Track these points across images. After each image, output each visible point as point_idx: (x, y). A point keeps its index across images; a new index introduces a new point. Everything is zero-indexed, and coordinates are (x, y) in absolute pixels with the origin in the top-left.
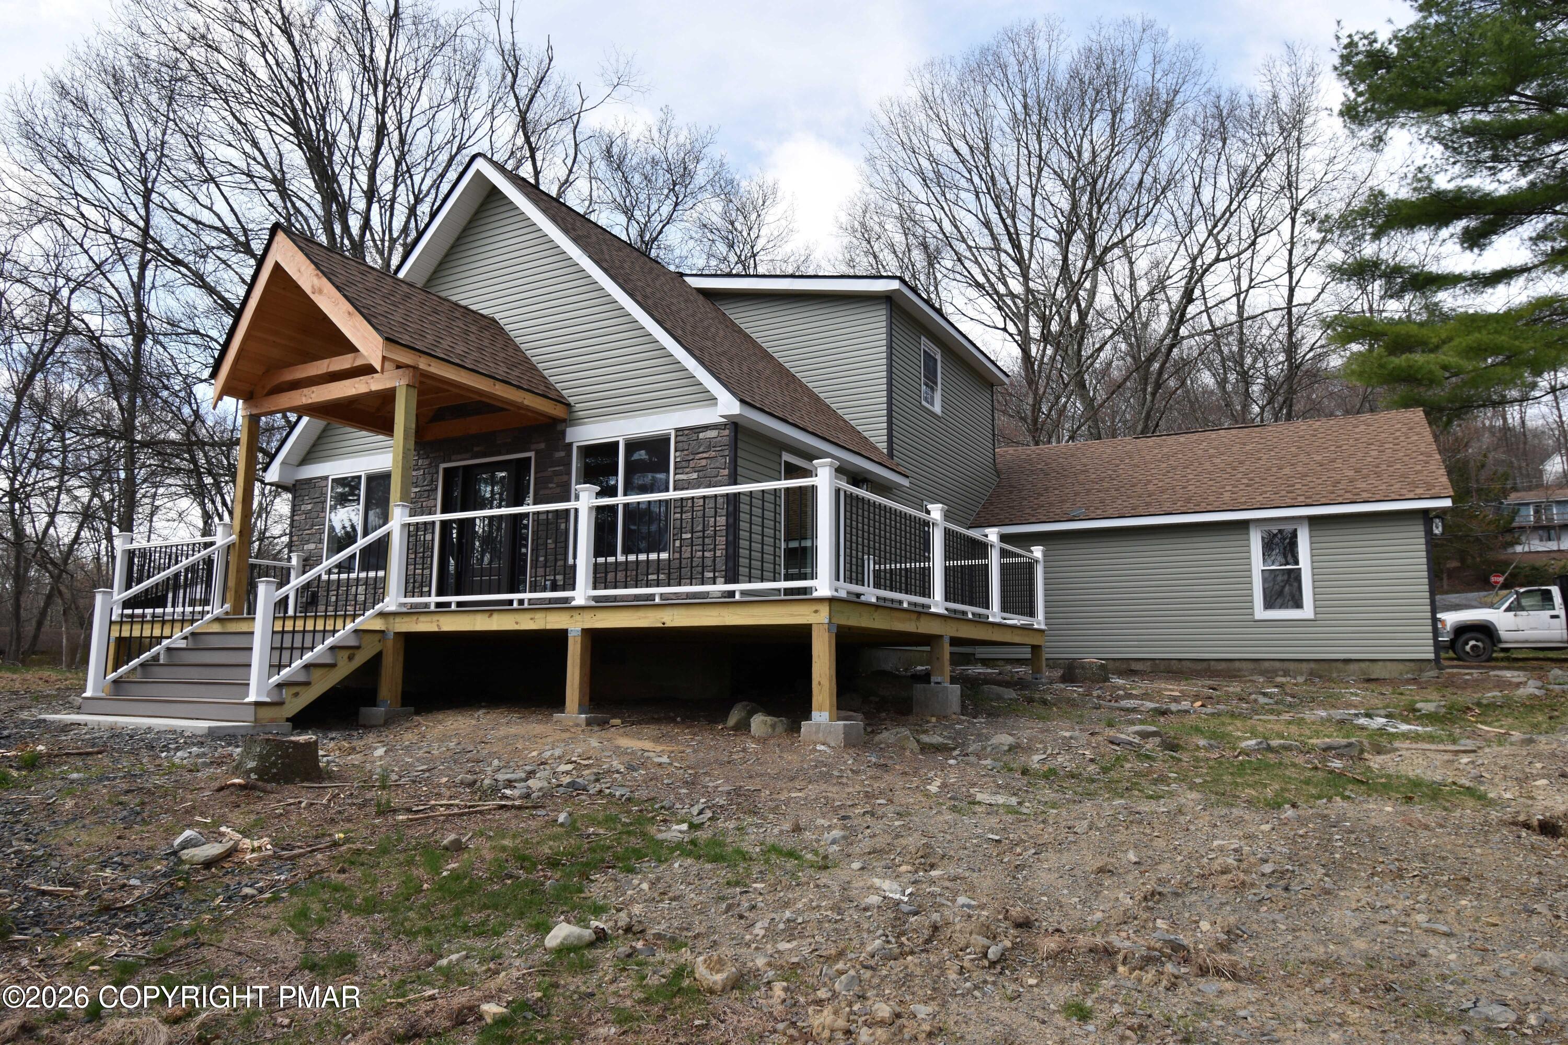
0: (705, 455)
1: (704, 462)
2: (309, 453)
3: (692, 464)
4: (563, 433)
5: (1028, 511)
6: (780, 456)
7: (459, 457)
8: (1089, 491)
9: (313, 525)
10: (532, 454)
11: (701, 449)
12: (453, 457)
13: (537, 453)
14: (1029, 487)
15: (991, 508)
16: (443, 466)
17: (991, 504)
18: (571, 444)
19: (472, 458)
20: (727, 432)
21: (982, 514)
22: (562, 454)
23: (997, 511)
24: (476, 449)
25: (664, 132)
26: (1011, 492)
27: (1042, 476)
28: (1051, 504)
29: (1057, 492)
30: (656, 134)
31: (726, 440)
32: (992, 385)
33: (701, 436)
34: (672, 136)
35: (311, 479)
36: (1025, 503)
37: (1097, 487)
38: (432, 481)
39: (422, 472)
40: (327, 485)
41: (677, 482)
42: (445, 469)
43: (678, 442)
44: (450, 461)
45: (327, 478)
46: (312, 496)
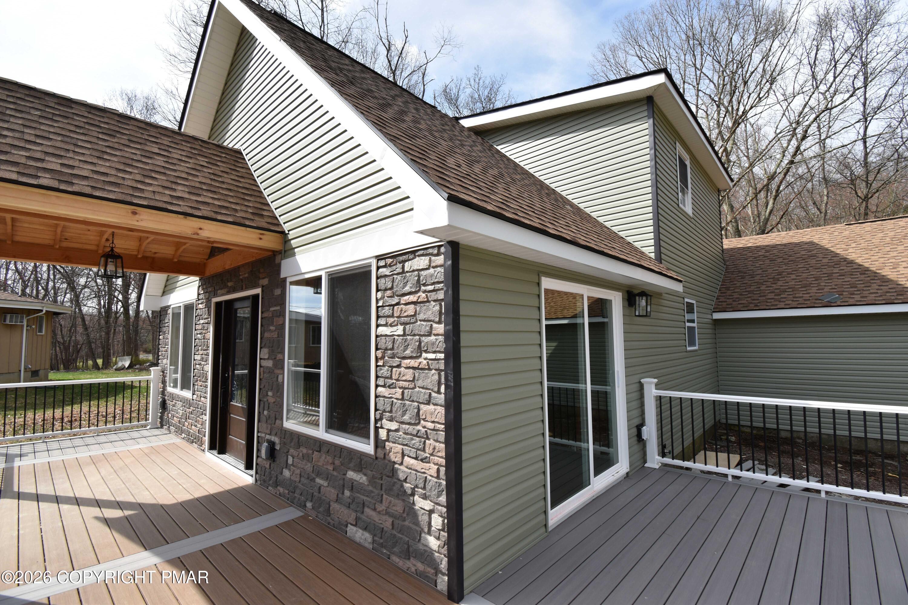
0: (413, 298)
3: (396, 311)
5: (771, 296)
6: (539, 284)
8: (830, 275)
11: (407, 289)
13: (263, 289)
14: (760, 272)
15: (729, 292)
17: (728, 289)
20: (440, 260)
21: (722, 299)
23: (736, 296)
25: (477, 80)
26: (743, 278)
27: (767, 262)
28: (794, 289)
29: (793, 277)
30: (472, 82)
31: (439, 274)
32: (719, 191)
33: (407, 265)
34: (481, 82)
36: (763, 287)
37: (836, 270)
38: (209, 315)
39: (205, 305)
40: (170, 313)
41: (377, 338)
42: (216, 303)
43: (378, 278)
44: (217, 296)
45: (170, 307)
46: (165, 321)
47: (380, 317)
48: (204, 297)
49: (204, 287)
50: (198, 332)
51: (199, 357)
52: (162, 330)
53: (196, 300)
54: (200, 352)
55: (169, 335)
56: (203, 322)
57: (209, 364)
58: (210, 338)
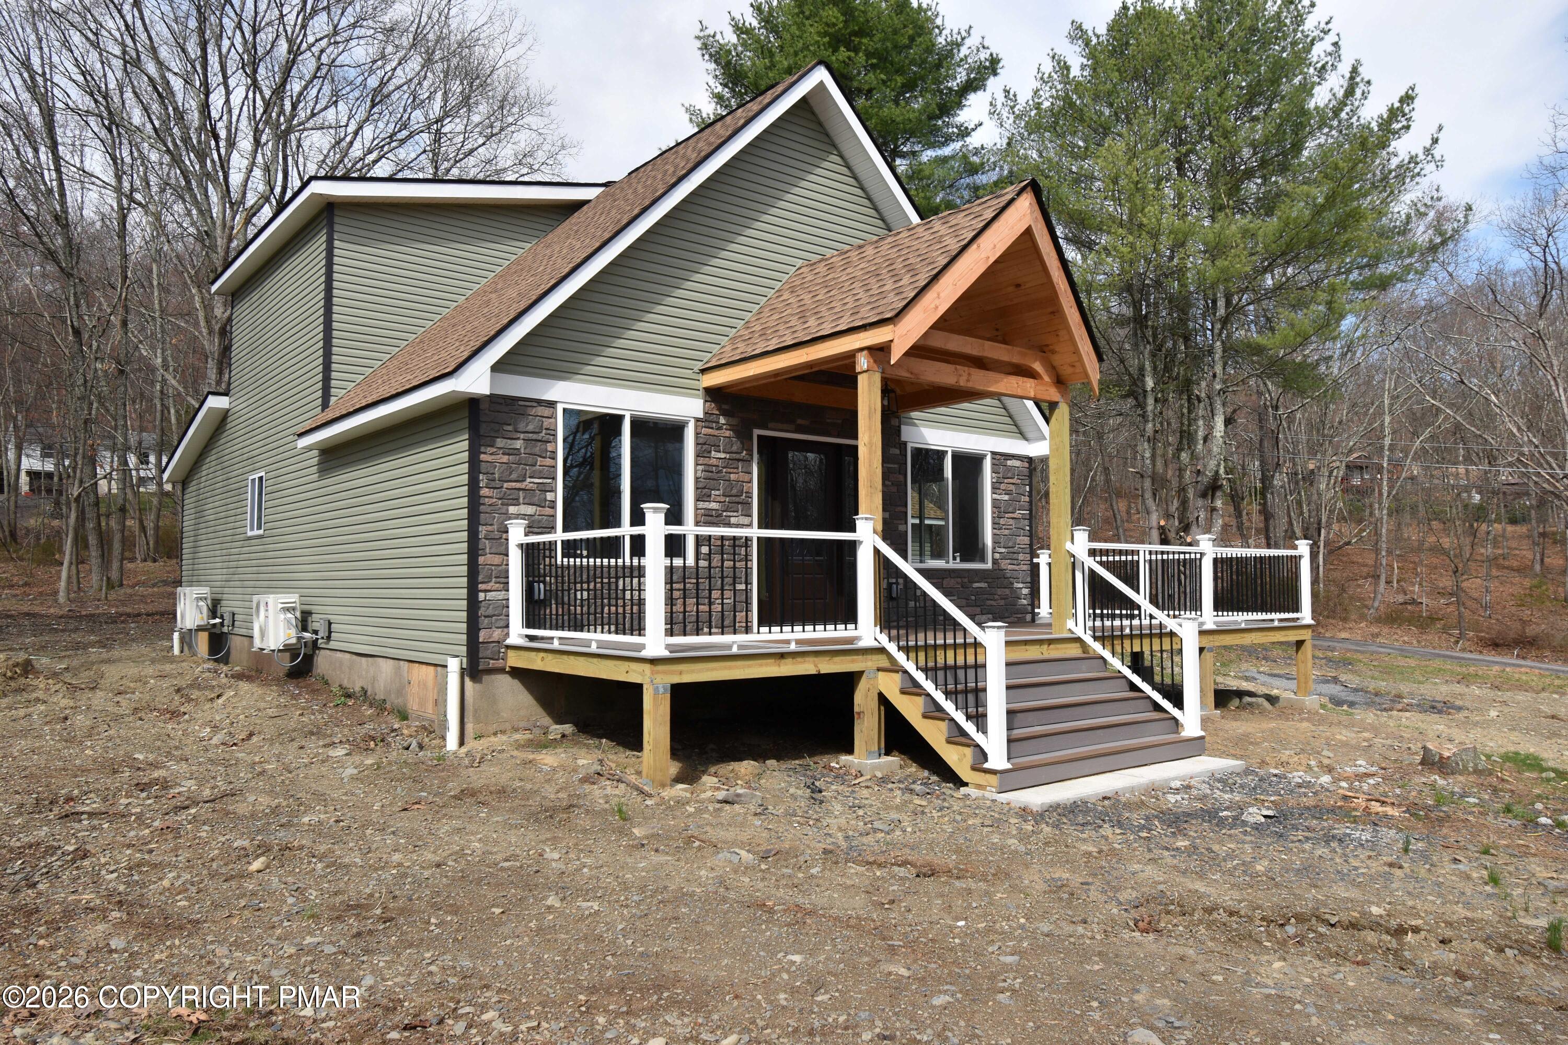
1: (1011, 487)
12: (770, 425)
16: (757, 432)
18: (905, 444)
22: (897, 452)
24: (799, 421)
33: (1009, 463)
35: (517, 400)
38: (743, 449)
39: (728, 433)
40: (553, 416)
41: (994, 500)
42: (759, 437)
43: (993, 464)
44: (767, 428)
45: (552, 404)
46: (521, 426)
47: (995, 489)
48: (722, 420)
49: (725, 407)
50: (708, 469)
51: (714, 505)
52: (500, 442)
53: (698, 420)
54: (719, 499)
55: (554, 458)
56: (722, 455)
57: (750, 516)
58: (750, 481)
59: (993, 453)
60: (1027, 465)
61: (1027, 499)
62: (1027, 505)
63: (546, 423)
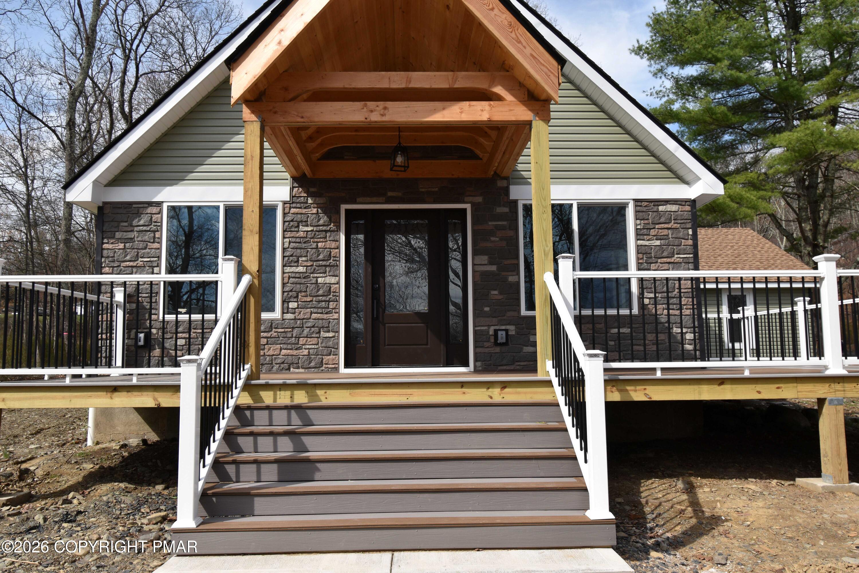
0: (665, 226)
1: (665, 232)
2: (124, 172)
3: (653, 232)
4: (506, 191)
7: (368, 199)
9: (137, 257)
10: (468, 206)
11: (662, 220)
12: (358, 200)
13: (473, 205)
16: (344, 207)
18: (515, 202)
19: (386, 202)
22: (506, 210)
24: (390, 194)
31: (685, 215)
33: (661, 208)
35: (130, 204)
38: (331, 221)
39: (315, 211)
40: (160, 212)
41: (638, 247)
42: (347, 211)
43: (636, 212)
44: (355, 202)
45: (159, 204)
46: (135, 223)
47: (639, 235)
48: (310, 201)
49: (312, 190)
50: (295, 240)
51: (301, 269)
52: (118, 235)
53: (285, 203)
54: (305, 264)
55: (160, 243)
56: (310, 229)
57: (338, 276)
58: (338, 248)
59: (636, 201)
60: (688, 208)
61: (690, 242)
62: (689, 249)
63: (155, 217)
